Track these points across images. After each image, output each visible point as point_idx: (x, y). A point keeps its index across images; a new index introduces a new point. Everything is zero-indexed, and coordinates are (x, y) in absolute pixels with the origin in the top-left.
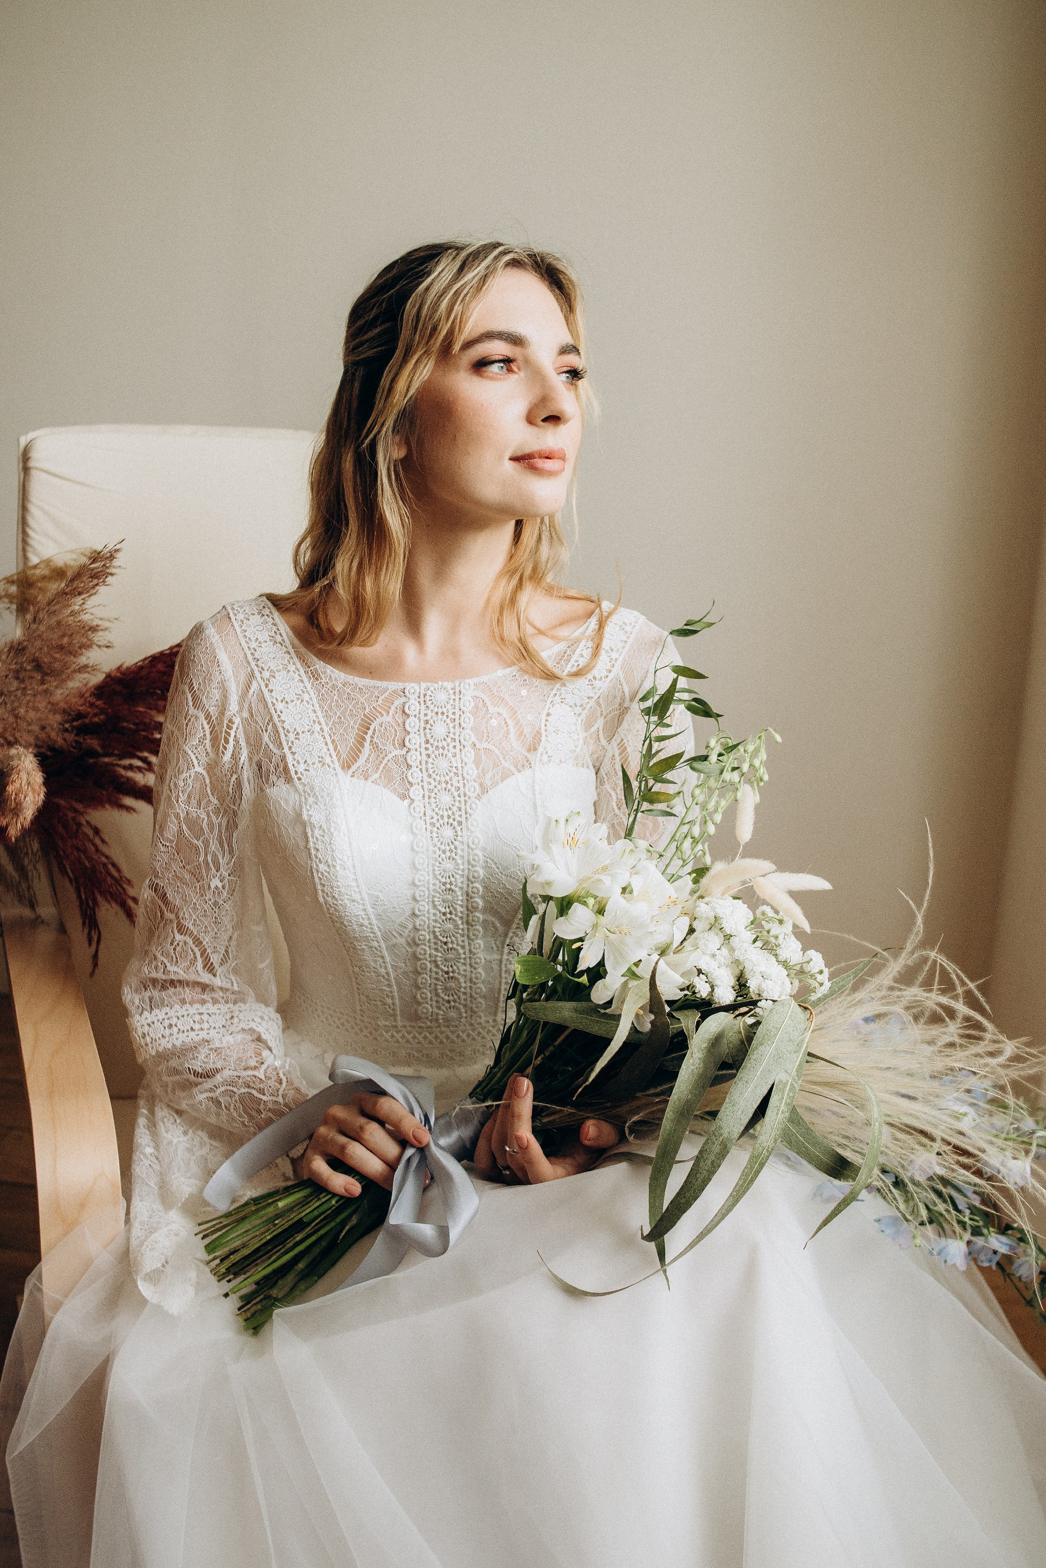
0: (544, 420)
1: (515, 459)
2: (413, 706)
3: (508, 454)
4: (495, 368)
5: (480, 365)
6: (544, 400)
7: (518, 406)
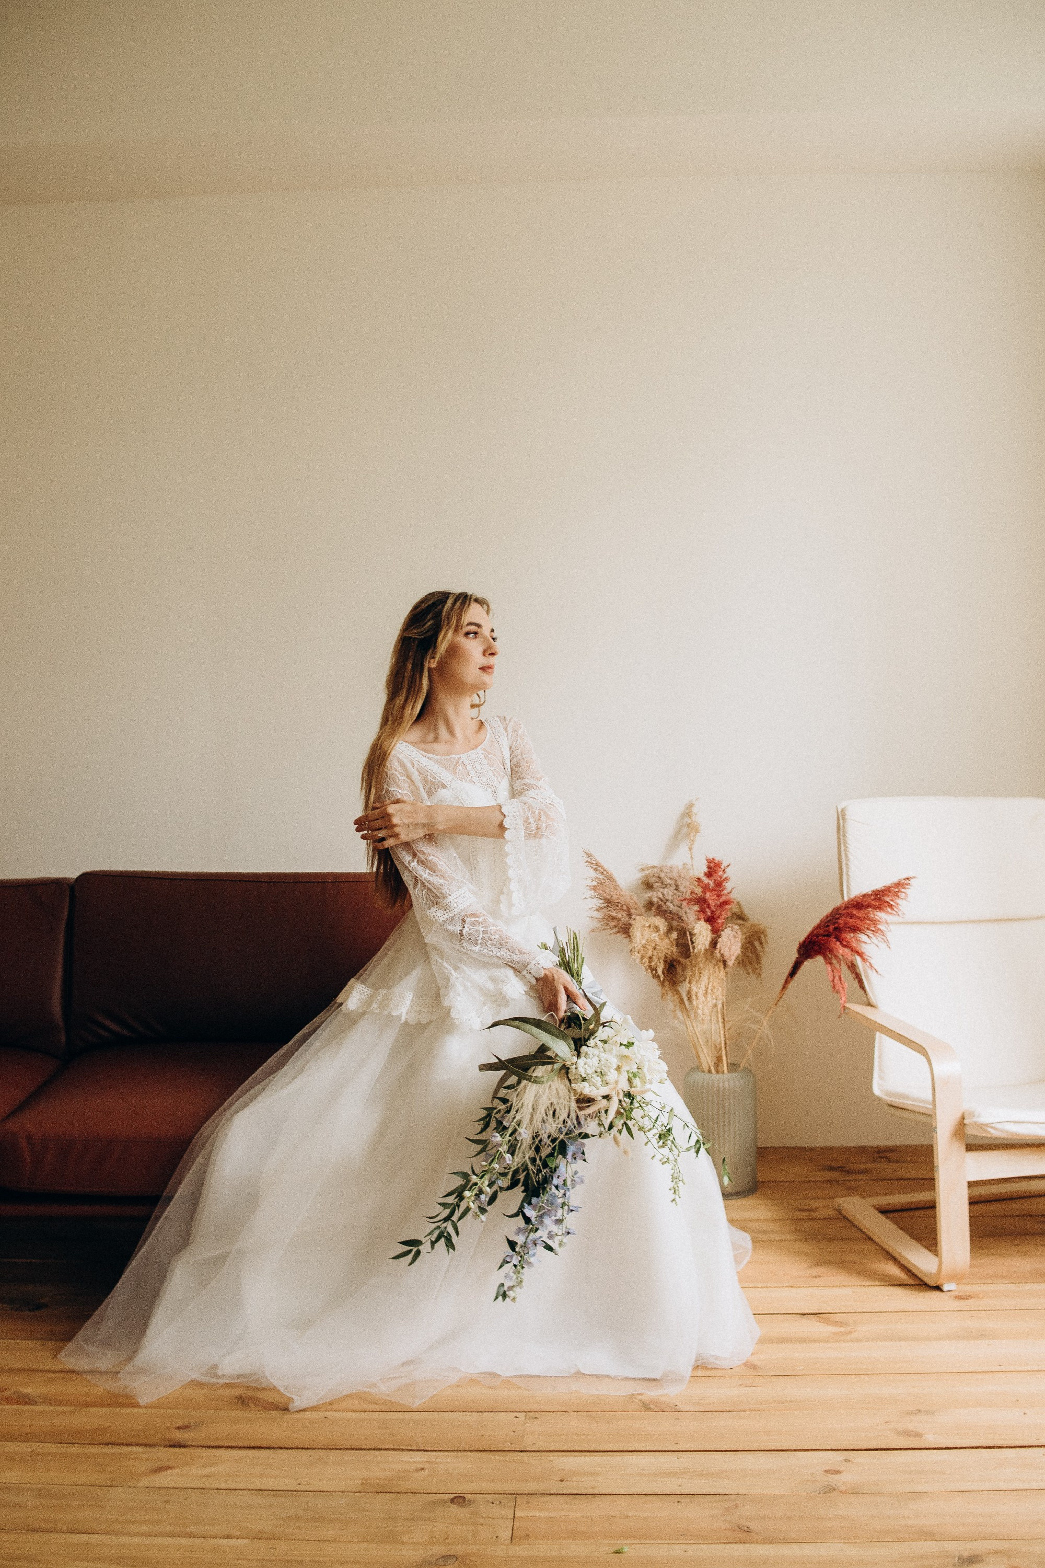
0: (489, 655)
1: (479, 669)
2: (466, 762)
3: (478, 667)
4: (471, 636)
5: (467, 634)
6: (489, 647)
7: (481, 649)
